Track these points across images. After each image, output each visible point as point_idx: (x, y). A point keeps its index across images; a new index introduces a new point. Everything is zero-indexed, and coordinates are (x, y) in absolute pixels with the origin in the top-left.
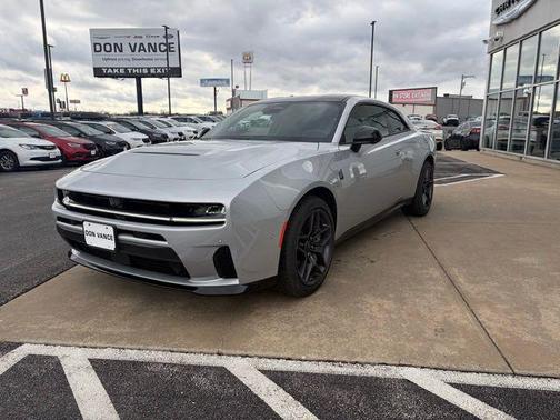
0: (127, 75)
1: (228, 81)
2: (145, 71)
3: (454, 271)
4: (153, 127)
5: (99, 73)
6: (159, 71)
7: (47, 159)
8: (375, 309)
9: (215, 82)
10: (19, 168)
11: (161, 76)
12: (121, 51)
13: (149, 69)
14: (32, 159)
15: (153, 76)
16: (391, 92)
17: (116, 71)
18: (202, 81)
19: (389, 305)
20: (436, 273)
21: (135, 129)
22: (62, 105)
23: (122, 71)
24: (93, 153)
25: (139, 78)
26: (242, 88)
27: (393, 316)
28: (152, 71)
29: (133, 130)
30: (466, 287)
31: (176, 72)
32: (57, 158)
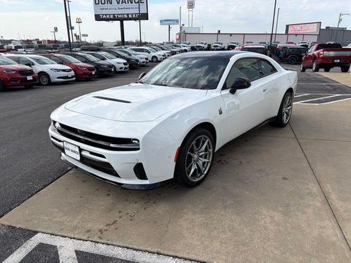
0: (115, 19)
1: (177, 21)
2: (126, 16)
3: (328, 188)
4: (130, 55)
5: (98, 18)
6: (134, 16)
7: (67, 77)
8: (268, 220)
9: (169, 22)
10: (51, 84)
11: (135, 19)
12: (111, 3)
13: (128, 15)
14: (58, 78)
15: (131, 19)
16: (287, 26)
17: (108, 16)
18: (161, 21)
19: (278, 217)
20: (314, 188)
21: (118, 56)
22: (78, 37)
23: (112, 17)
24: (93, 73)
25: (122, 20)
26: (186, 26)
27: (281, 229)
28: (130, 16)
29: (118, 57)
30: (337, 204)
31: (145, 16)
32: (72, 77)
